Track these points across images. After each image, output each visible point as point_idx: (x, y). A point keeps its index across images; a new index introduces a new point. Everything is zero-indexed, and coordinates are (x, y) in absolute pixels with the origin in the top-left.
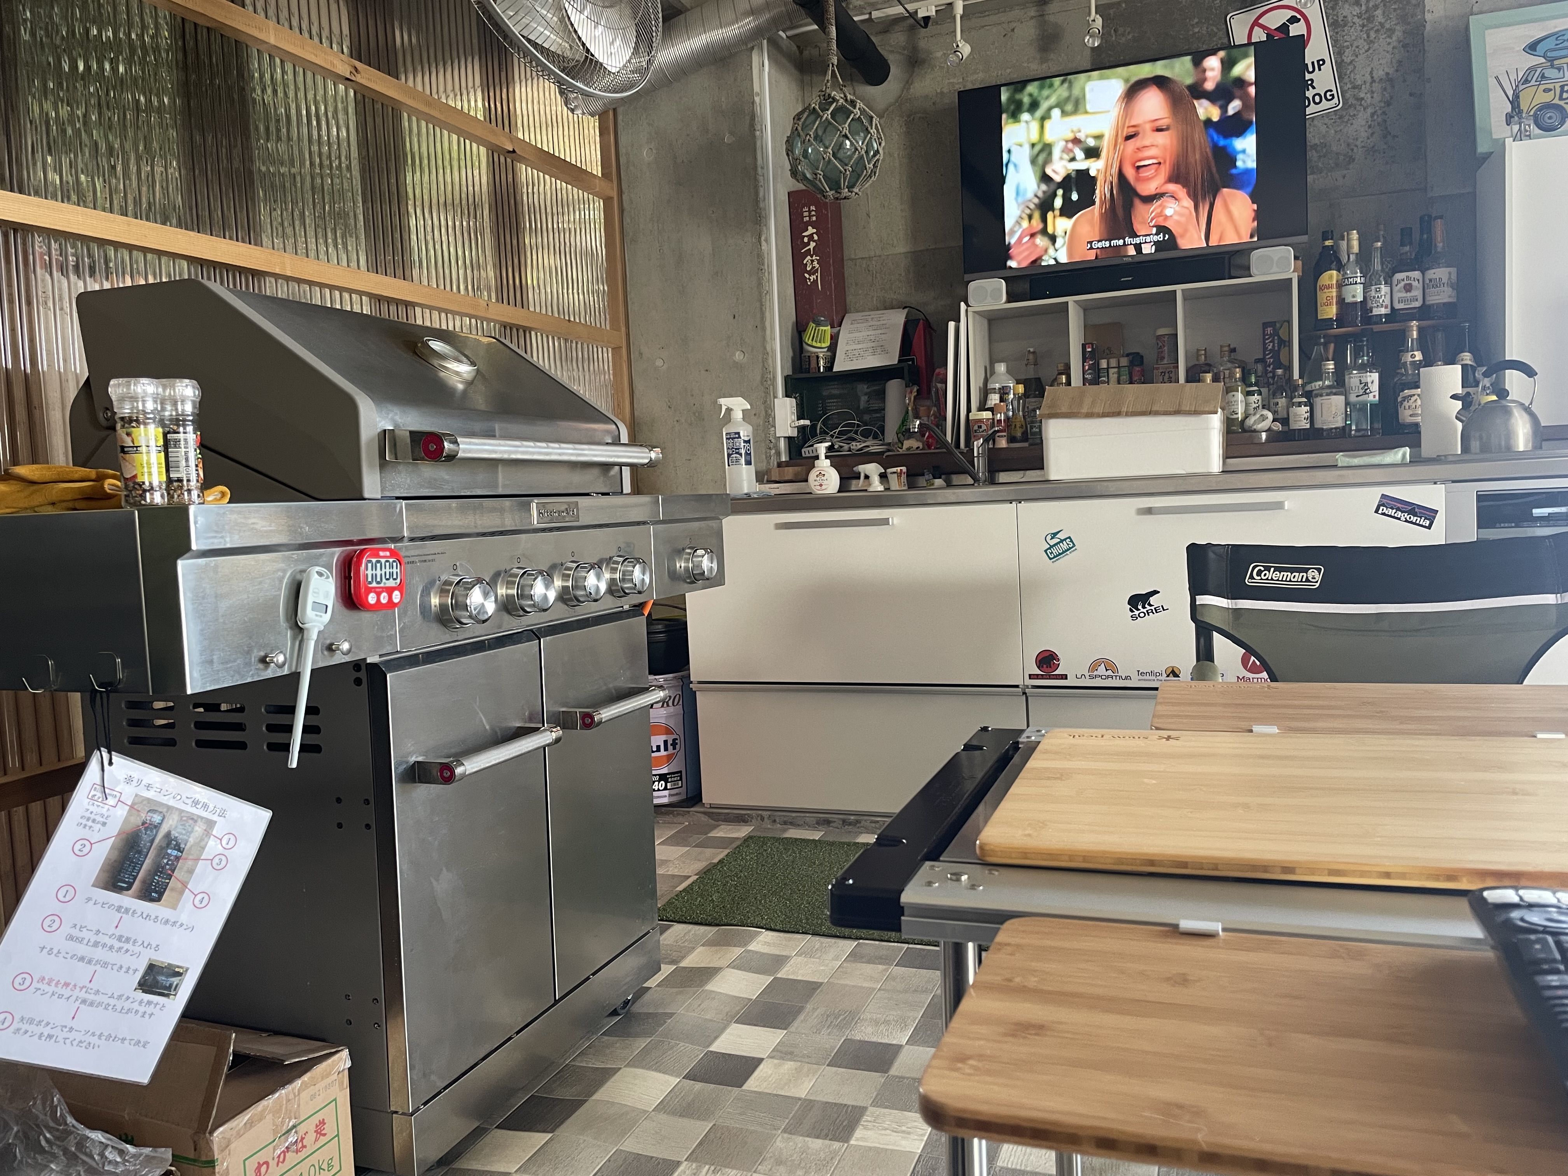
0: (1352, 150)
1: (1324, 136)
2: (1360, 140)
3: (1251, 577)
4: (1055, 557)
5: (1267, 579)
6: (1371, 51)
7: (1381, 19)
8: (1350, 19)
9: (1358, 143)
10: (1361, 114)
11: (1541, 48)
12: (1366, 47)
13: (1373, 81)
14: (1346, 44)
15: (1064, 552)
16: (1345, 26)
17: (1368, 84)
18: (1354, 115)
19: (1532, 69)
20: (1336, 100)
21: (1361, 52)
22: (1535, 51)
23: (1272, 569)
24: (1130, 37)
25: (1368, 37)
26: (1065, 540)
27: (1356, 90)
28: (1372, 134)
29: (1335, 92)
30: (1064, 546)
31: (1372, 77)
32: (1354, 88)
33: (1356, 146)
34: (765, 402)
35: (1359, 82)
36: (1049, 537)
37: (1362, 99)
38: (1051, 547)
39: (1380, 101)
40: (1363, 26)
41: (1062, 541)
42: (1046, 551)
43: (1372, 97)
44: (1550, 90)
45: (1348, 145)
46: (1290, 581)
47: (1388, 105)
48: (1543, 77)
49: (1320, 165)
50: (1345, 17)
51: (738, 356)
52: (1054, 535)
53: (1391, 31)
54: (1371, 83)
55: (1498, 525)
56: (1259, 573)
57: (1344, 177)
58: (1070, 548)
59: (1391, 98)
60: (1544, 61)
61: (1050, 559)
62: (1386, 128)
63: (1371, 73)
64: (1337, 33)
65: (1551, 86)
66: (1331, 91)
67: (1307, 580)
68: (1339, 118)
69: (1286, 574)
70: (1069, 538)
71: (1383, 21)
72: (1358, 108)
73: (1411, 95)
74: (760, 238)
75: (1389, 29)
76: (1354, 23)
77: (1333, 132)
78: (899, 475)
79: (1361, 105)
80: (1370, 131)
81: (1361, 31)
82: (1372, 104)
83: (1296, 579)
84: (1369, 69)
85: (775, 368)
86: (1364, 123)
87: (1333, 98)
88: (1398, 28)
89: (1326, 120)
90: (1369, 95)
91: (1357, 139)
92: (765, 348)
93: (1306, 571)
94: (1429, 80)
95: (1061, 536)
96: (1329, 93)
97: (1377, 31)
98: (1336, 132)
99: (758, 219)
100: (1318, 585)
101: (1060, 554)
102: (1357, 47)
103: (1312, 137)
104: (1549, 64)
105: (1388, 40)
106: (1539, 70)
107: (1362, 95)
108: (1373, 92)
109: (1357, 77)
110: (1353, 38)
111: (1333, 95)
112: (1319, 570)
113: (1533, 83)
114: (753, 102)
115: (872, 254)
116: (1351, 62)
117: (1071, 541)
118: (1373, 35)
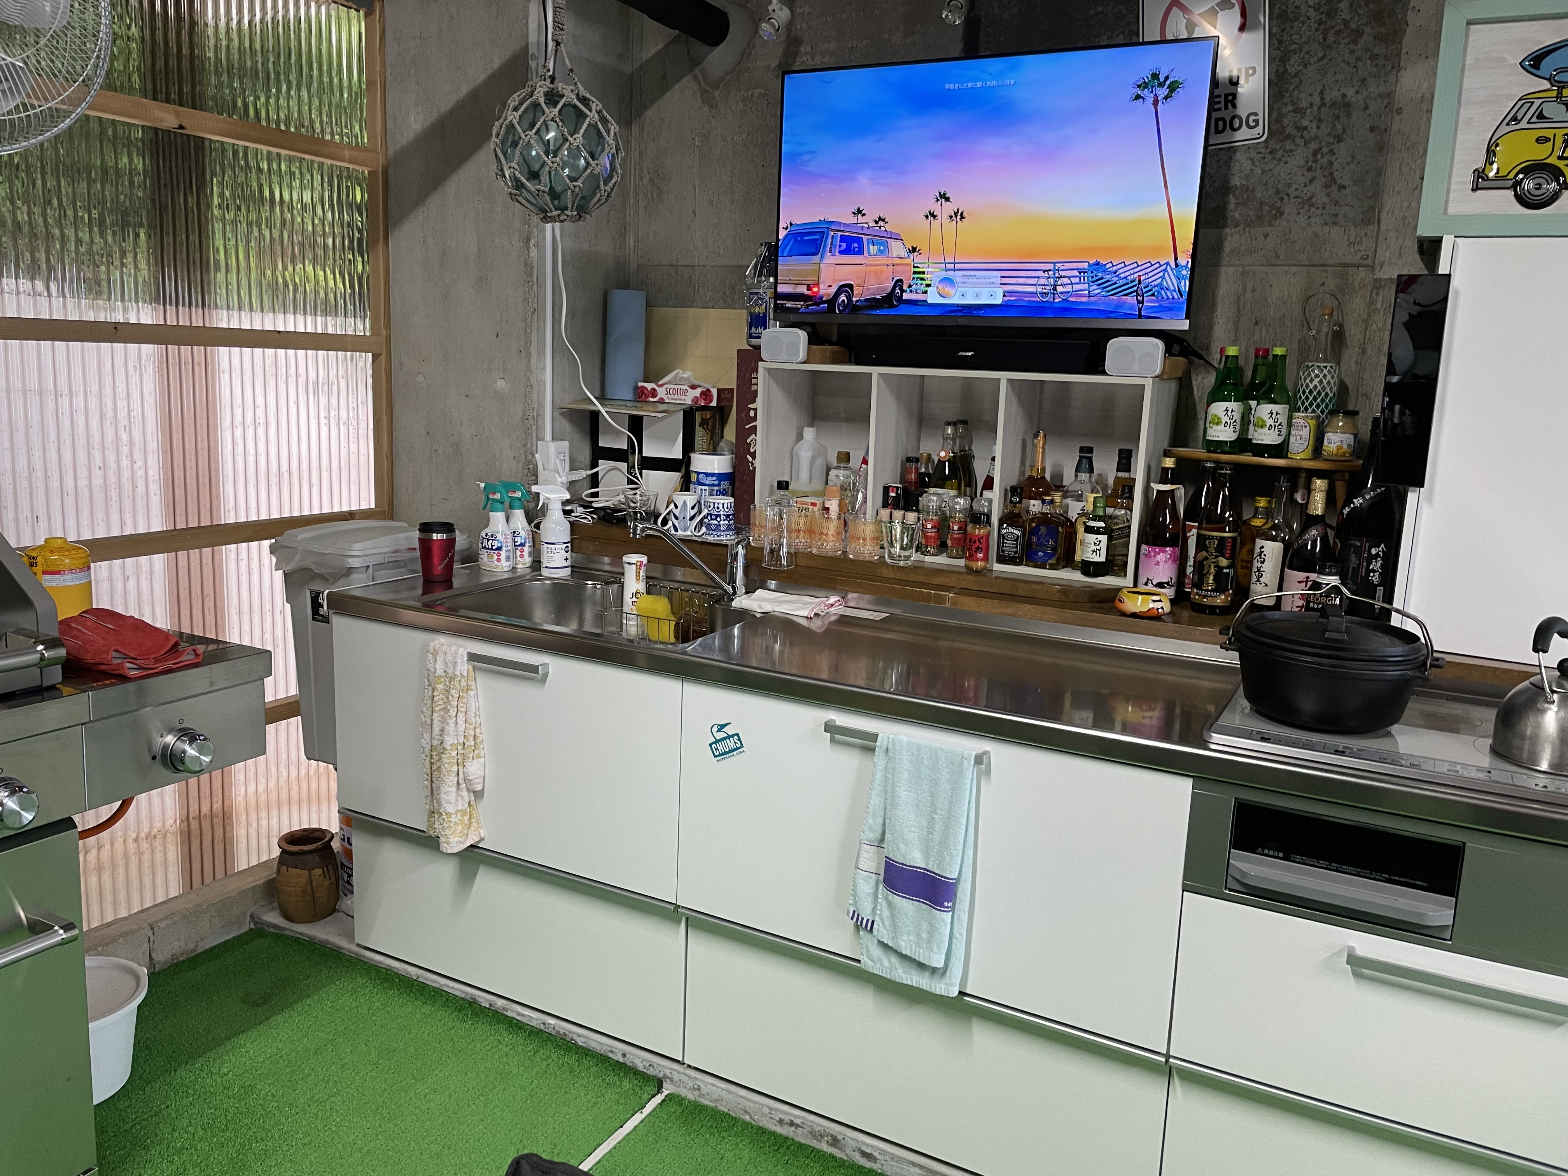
0: (1282, 199)
1: (1247, 177)
2: (1294, 186)
4: (720, 755)
6: (1325, 61)
9: (1291, 191)
10: (1299, 151)
11: (1546, 64)
12: (1320, 55)
13: (1323, 104)
14: (1294, 46)
15: (730, 751)
16: (1296, 19)
17: (1315, 108)
18: (1291, 151)
19: (1528, 99)
21: (1312, 60)
22: (1537, 67)
25: (1324, 39)
26: (733, 736)
27: (1299, 116)
29: (1260, 117)
30: (731, 744)
31: (1322, 99)
32: (1295, 111)
33: (1288, 195)
34: (526, 444)
35: (1304, 104)
36: (715, 729)
37: (1305, 128)
38: (717, 741)
39: (1329, 135)
40: (1320, 23)
41: (729, 737)
42: (711, 745)
43: (1318, 127)
44: (1547, 140)
45: (1278, 192)
47: (1338, 142)
48: (1541, 116)
49: (1237, 215)
51: (500, 385)
52: (721, 727)
53: (1357, 35)
54: (1319, 108)
57: (1266, 236)
58: (738, 748)
59: (1344, 131)
60: (1548, 87)
61: (715, 756)
62: (1331, 174)
63: (1322, 93)
64: (1283, 30)
65: (1549, 134)
66: (1256, 114)
68: (1270, 153)
70: (737, 735)
71: (1348, 17)
72: (1298, 140)
73: (1372, 129)
75: (1356, 31)
76: (1308, 18)
77: (1260, 172)
79: (1302, 137)
80: (1309, 175)
81: (1317, 30)
82: (1316, 138)
84: (1320, 87)
86: (1302, 163)
87: (1257, 125)
88: (1367, 29)
89: (1253, 154)
90: (1314, 125)
91: (1290, 185)
94: (1399, 111)
95: (729, 730)
97: (1339, 32)
98: (1263, 172)
101: (726, 753)
102: (1307, 53)
104: (1554, 94)
105: (1352, 46)
106: (1537, 102)
107: (1305, 123)
108: (1320, 121)
109: (1303, 96)
110: (1304, 39)
111: (1257, 122)
114: (528, 68)
116: (1296, 75)
117: (739, 740)
118: (1331, 37)
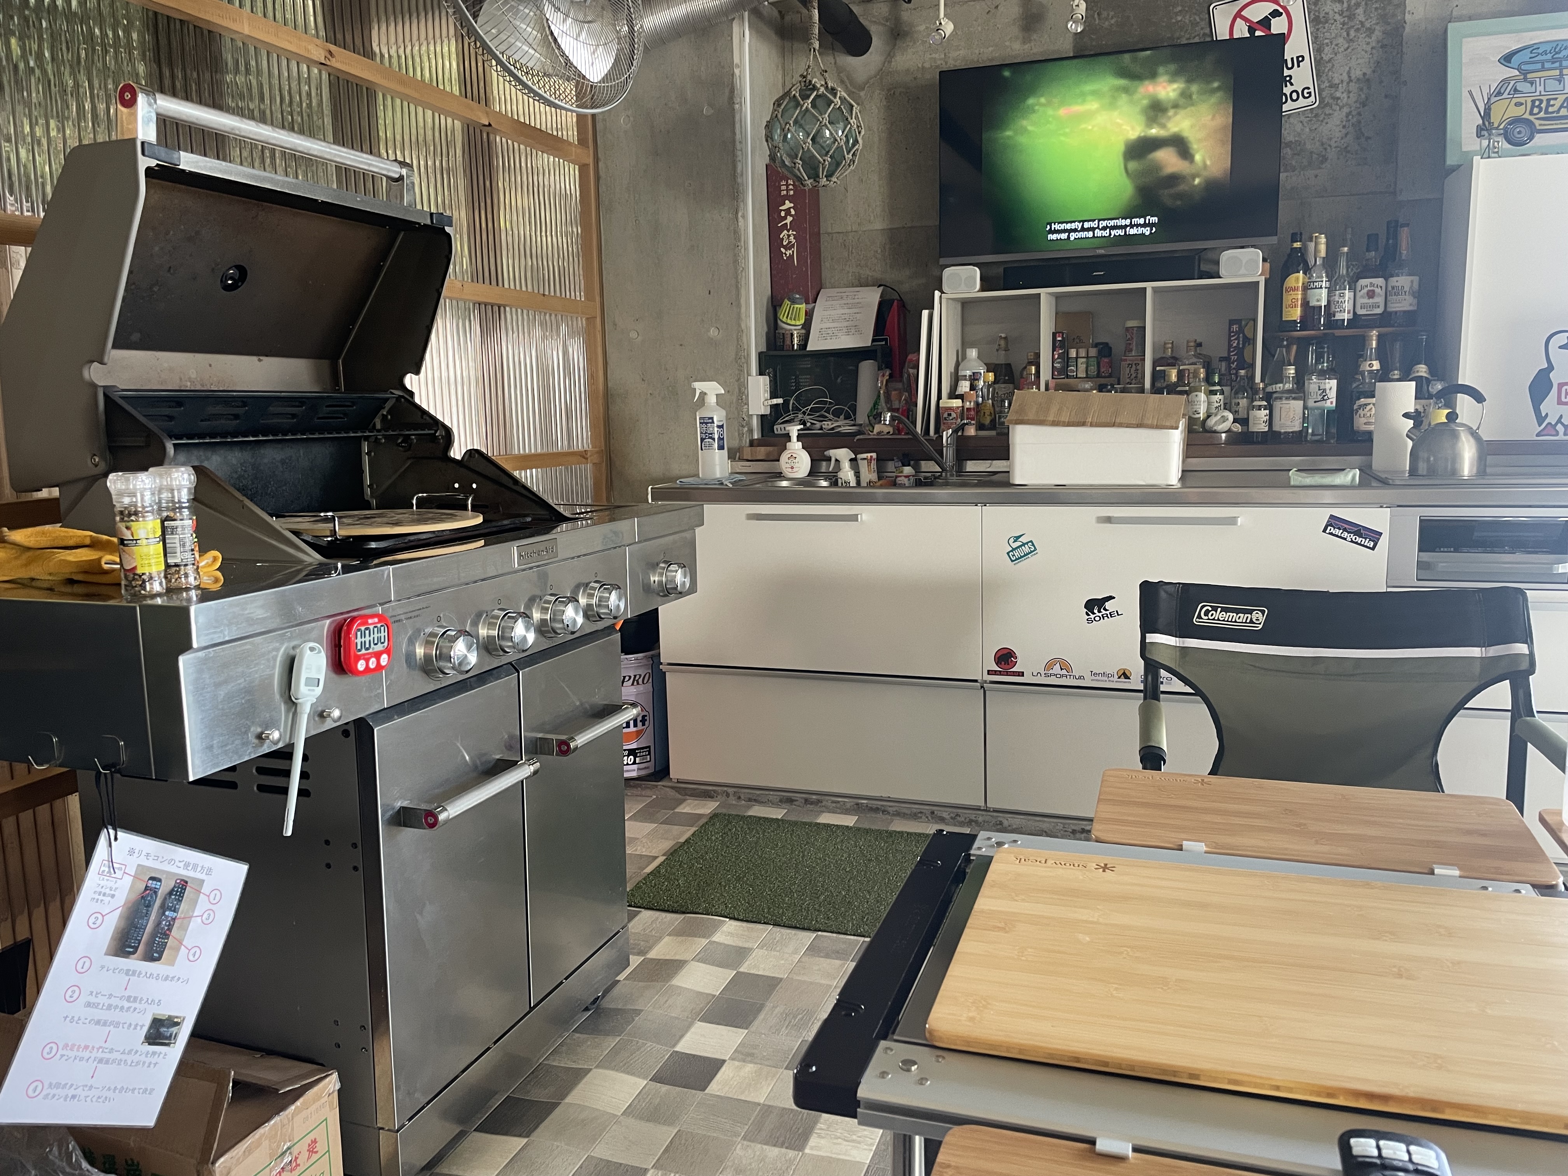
0: (1326, 149)
1: (1299, 135)
2: (1334, 140)
3: (1199, 617)
4: (1016, 559)
5: (1214, 619)
6: (1349, 50)
7: (1361, 18)
8: (1331, 16)
9: (1333, 143)
10: (1336, 114)
11: (1516, 60)
12: (1346, 46)
13: (1351, 81)
14: (1326, 41)
15: (1025, 555)
16: (1327, 22)
17: (1345, 84)
18: (1330, 114)
19: (1506, 81)
20: (1312, 98)
21: (1340, 50)
22: (1510, 62)
23: (1219, 609)
24: (1113, 21)
25: (1348, 35)
26: (1027, 543)
27: (1333, 90)
28: (1346, 134)
29: (1312, 90)
30: (1026, 549)
31: (1349, 77)
32: (1331, 87)
33: (1330, 146)
34: (739, 379)
35: (1337, 81)
36: (1012, 540)
37: (1338, 98)
38: (1014, 549)
39: (1356, 102)
40: (1344, 24)
41: (1024, 544)
42: (1008, 553)
43: (1349, 97)
44: (1522, 104)
45: (1323, 144)
46: (1235, 622)
47: (1364, 107)
48: (1516, 90)
49: (1294, 163)
50: (1327, 13)
51: (713, 332)
52: (1017, 538)
53: (1371, 31)
54: (1348, 83)
55: (1438, 549)
56: (1206, 613)
57: (1316, 176)
58: (1032, 552)
59: (1367, 98)
60: (1518, 73)
61: (1012, 561)
62: (1360, 129)
63: (1349, 73)
64: (1318, 30)
65: (1522, 100)
66: (1308, 88)
67: (1251, 622)
68: (1315, 117)
69: (1231, 614)
70: (1031, 541)
71: (1363, 20)
72: (1334, 107)
73: (1386, 96)
74: (737, 213)
75: (1369, 29)
76: (1335, 21)
77: (1308, 130)
78: (869, 461)
79: (1337, 104)
80: (1344, 131)
81: (1342, 29)
82: (1347, 104)
83: (1240, 620)
84: (1348, 69)
85: (749, 346)
86: (1338, 123)
87: (1310, 96)
88: (1377, 27)
89: (1302, 118)
90: (1345, 95)
91: (1331, 139)
92: (739, 325)
93: (1250, 612)
94: (1405, 83)
95: (1023, 539)
96: (1306, 91)
97: (1357, 30)
98: (1311, 130)
99: (735, 195)
100: (1261, 626)
101: (1022, 557)
102: (1337, 45)
103: (1288, 134)
104: (1522, 77)
105: (1367, 40)
106: (1512, 83)
107: (1338, 94)
108: (1349, 92)
109: (1336, 75)
110: (1333, 35)
111: (1310, 93)
112: (1263, 612)
113: (1505, 95)
114: (733, 75)
115: (849, 228)
116: (1330, 61)
117: (1033, 545)
118: (1352, 33)
